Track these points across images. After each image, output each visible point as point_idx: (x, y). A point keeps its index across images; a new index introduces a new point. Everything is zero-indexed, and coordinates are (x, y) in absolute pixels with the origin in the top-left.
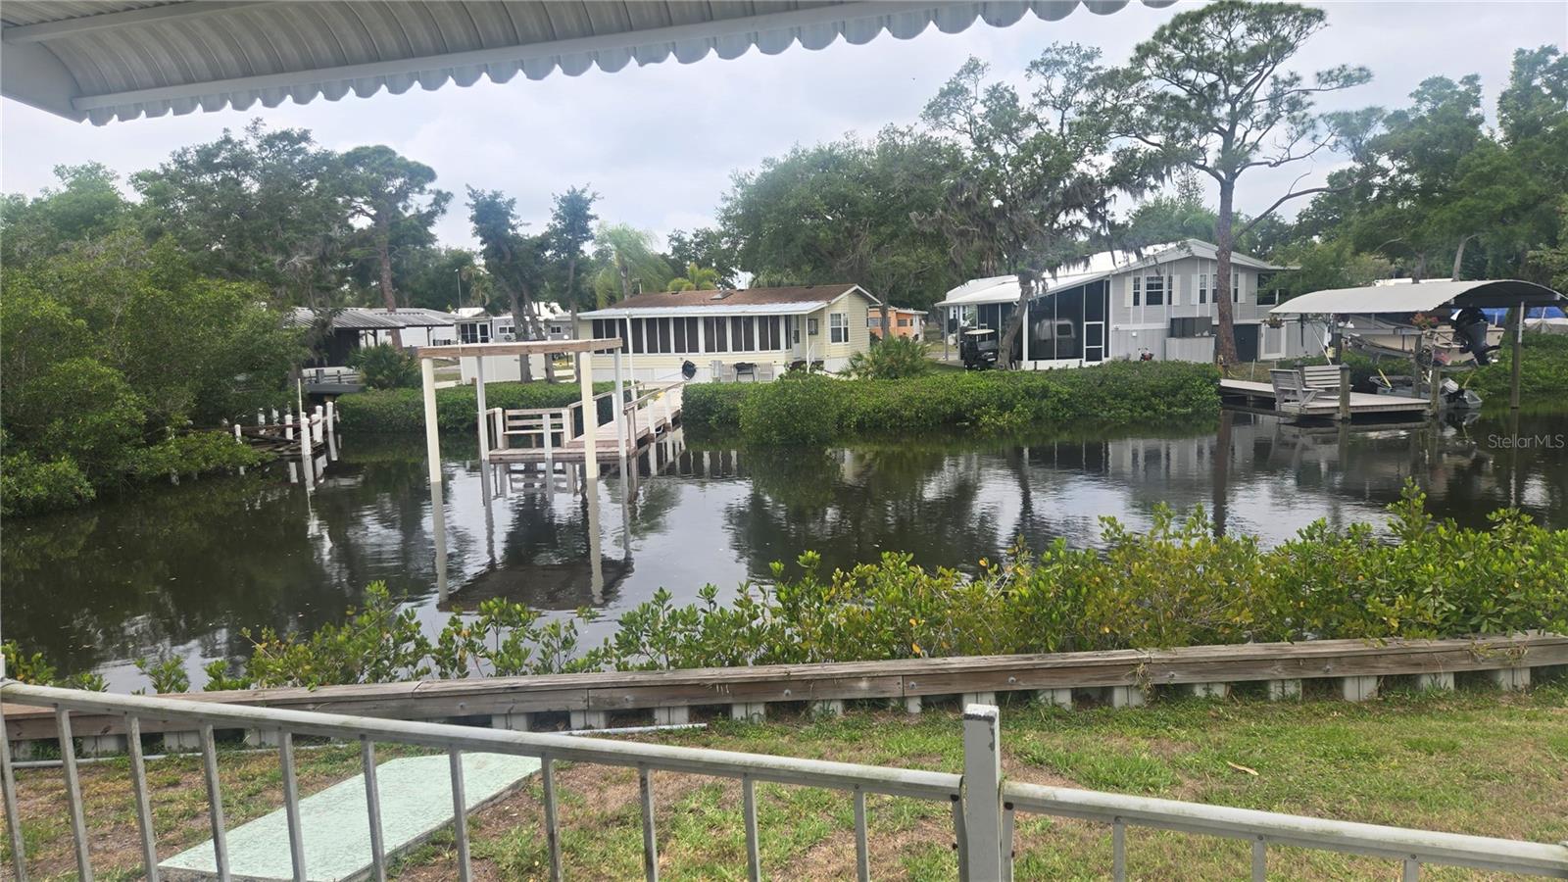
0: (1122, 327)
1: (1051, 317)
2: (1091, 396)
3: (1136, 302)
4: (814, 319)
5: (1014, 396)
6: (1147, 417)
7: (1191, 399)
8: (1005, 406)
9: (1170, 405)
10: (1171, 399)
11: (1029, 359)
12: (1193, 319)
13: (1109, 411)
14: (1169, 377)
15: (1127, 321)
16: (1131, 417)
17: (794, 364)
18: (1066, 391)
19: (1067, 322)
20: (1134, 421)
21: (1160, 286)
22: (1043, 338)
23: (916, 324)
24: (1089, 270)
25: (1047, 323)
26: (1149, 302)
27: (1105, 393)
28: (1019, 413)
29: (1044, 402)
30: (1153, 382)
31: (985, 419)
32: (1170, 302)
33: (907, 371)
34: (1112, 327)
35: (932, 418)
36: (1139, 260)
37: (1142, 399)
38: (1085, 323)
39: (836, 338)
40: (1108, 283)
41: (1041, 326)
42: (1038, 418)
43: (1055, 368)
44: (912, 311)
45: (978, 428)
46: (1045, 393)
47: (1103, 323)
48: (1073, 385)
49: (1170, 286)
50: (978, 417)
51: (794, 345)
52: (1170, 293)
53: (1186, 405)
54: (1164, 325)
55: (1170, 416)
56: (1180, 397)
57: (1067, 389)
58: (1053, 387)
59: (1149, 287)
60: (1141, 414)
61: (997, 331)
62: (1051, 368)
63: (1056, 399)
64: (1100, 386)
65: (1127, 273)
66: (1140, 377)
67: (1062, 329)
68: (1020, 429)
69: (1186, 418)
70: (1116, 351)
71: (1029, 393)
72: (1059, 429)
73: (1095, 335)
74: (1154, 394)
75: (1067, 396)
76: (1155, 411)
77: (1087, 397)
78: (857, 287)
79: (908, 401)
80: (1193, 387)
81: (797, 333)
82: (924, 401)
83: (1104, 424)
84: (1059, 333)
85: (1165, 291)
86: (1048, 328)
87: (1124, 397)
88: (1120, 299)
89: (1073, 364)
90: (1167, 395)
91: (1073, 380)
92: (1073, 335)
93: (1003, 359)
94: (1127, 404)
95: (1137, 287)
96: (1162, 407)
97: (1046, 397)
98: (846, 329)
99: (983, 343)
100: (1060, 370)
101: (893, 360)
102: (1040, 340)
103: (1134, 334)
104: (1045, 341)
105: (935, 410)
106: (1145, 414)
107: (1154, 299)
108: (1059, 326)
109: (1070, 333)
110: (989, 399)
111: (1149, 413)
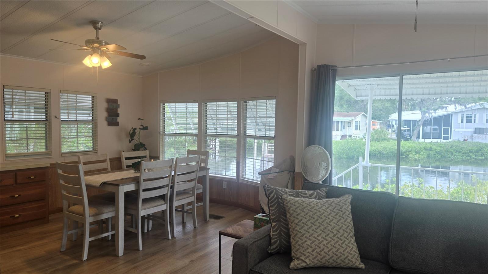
0: (457, 130)
1: (430, 125)
2: (447, 151)
3: (462, 122)
4: (350, 123)
5: (420, 149)
6: (467, 159)
7: (484, 154)
8: (417, 152)
9: (476, 156)
10: (476, 154)
11: (422, 138)
12: (484, 128)
13: (454, 156)
14: (475, 147)
15: (459, 128)
16: (462, 159)
17: (343, 135)
18: (438, 149)
19: (436, 127)
20: (463, 160)
21: (471, 117)
22: (427, 132)
23: (378, 125)
24: (447, 111)
25: (429, 127)
26: (467, 122)
27: (452, 151)
28: (422, 155)
29: (431, 152)
30: (470, 148)
31: (411, 156)
32: (475, 122)
33: (383, 140)
34: (453, 130)
35: (392, 155)
36: (465, 108)
37: (466, 153)
38: (443, 128)
39: (356, 128)
40: (452, 115)
41: (427, 128)
42: (428, 157)
43: (433, 142)
44: (376, 121)
45: (408, 158)
46: (431, 149)
47: (450, 128)
48: (441, 147)
49: (475, 117)
50: (408, 155)
51: (343, 130)
52: (475, 119)
53: (482, 156)
54: (473, 130)
55: (476, 159)
56: (480, 153)
57: (439, 148)
58: (434, 147)
59: (467, 117)
60: (465, 158)
61: (411, 129)
62: (432, 142)
63: (435, 151)
64: (450, 148)
65: (459, 112)
66: (465, 146)
67: (434, 129)
68: (422, 159)
69: (482, 160)
70: (454, 137)
71: (425, 149)
72: (436, 161)
73: (446, 132)
74: (470, 152)
75: (439, 151)
76: (471, 157)
77: (446, 151)
78: (363, 113)
79: (385, 148)
80: (484, 150)
81: (344, 126)
82: (390, 149)
83: (452, 160)
84: (433, 131)
85: (473, 119)
86: (429, 129)
87: (460, 152)
88: (456, 121)
89: (439, 140)
90: (475, 152)
91: (441, 146)
92: (438, 131)
93: (414, 138)
94: (460, 154)
95: (462, 117)
96: (473, 156)
97: (431, 150)
98: (359, 126)
99: (405, 132)
100: (435, 142)
101: (378, 136)
102: (426, 133)
103: (461, 132)
104: (428, 133)
105: (393, 152)
106: (467, 158)
107: (469, 121)
108: (433, 128)
109: (437, 131)
110: (412, 150)
111: (468, 158)
